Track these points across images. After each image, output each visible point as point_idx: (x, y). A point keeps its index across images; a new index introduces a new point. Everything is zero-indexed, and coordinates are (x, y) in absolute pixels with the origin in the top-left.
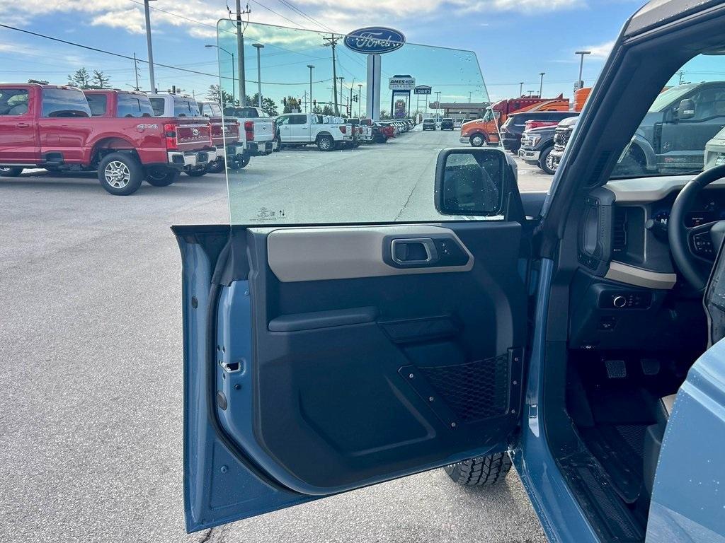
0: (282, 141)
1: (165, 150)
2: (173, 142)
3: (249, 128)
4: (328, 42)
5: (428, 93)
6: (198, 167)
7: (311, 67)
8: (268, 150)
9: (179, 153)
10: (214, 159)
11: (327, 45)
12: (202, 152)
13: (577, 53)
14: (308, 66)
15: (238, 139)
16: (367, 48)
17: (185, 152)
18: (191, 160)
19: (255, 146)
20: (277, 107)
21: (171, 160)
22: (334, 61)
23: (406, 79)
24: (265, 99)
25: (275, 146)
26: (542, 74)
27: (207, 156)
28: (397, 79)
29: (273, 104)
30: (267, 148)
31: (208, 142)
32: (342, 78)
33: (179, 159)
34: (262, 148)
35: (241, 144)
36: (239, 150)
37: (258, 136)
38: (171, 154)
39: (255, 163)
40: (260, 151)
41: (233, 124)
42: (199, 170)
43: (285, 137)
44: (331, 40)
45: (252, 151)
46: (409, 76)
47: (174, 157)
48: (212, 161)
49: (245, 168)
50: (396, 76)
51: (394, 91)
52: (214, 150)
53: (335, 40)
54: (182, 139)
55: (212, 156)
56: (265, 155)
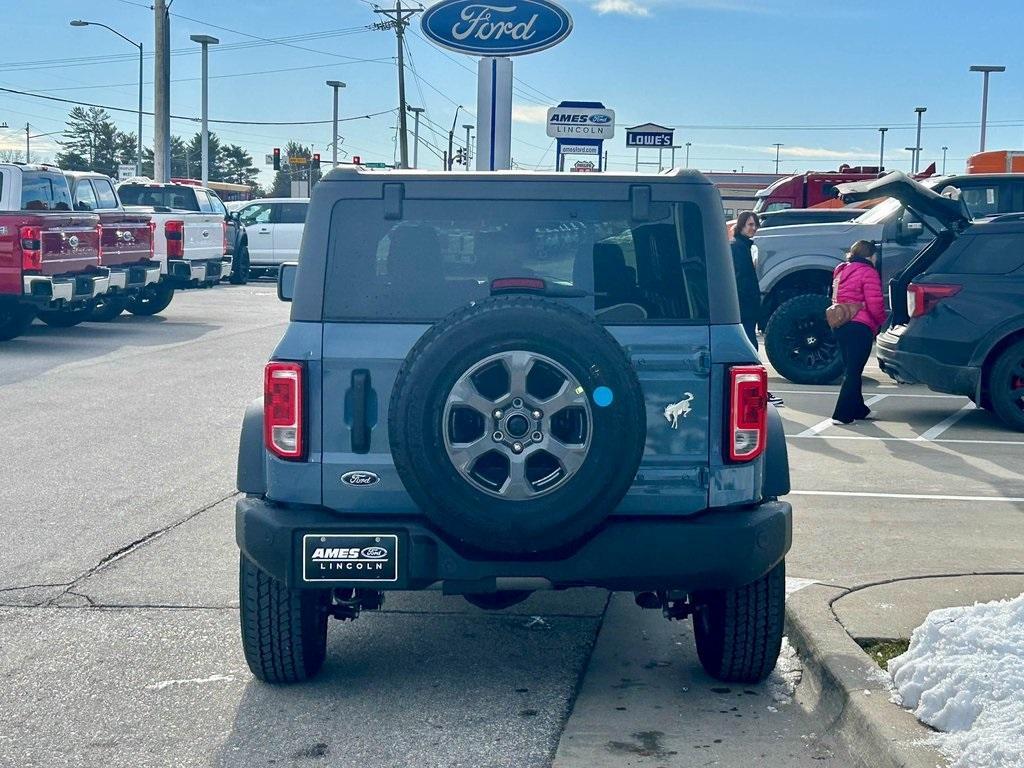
0: (252, 260)
1: (19, 271)
2: (34, 257)
3: (174, 233)
4: (385, 18)
5: (662, 144)
6: (75, 303)
7: (336, 85)
8: (213, 278)
9: (44, 278)
10: (104, 290)
11: (383, 26)
12: (83, 278)
13: (974, 69)
14: (329, 83)
15: (151, 254)
16: (479, 42)
17: (54, 276)
18: (63, 291)
19: (186, 269)
20: (256, 171)
21: (28, 290)
22: (401, 65)
23: (590, 112)
24: (225, 149)
25: (227, 269)
26: (920, 111)
27: (91, 284)
28: (568, 111)
29: (248, 162)
30: (209, 273)
31: (94, 258)
32: (417, 111)
33: (43, 288)
34: (199, 273)
35: (156, 264)
36: (153, 276)
37: (191, 250)
38: (28, 279)
39: (182, 304)
40: (196, 279)
41: (142, 226)
42: (76, 309)
43: (257, 253)
44: (395, 15)
45: (180, 278)
46: (599, 106)
47: (34, 284)
48: (99, 295)
49: (162, 314)
50: (564, 104)
51: (561, 141)
52: (105, 274)
53: (403, 15)
54: (50, 254)
55: (101, 285)
56: (205, 287)
